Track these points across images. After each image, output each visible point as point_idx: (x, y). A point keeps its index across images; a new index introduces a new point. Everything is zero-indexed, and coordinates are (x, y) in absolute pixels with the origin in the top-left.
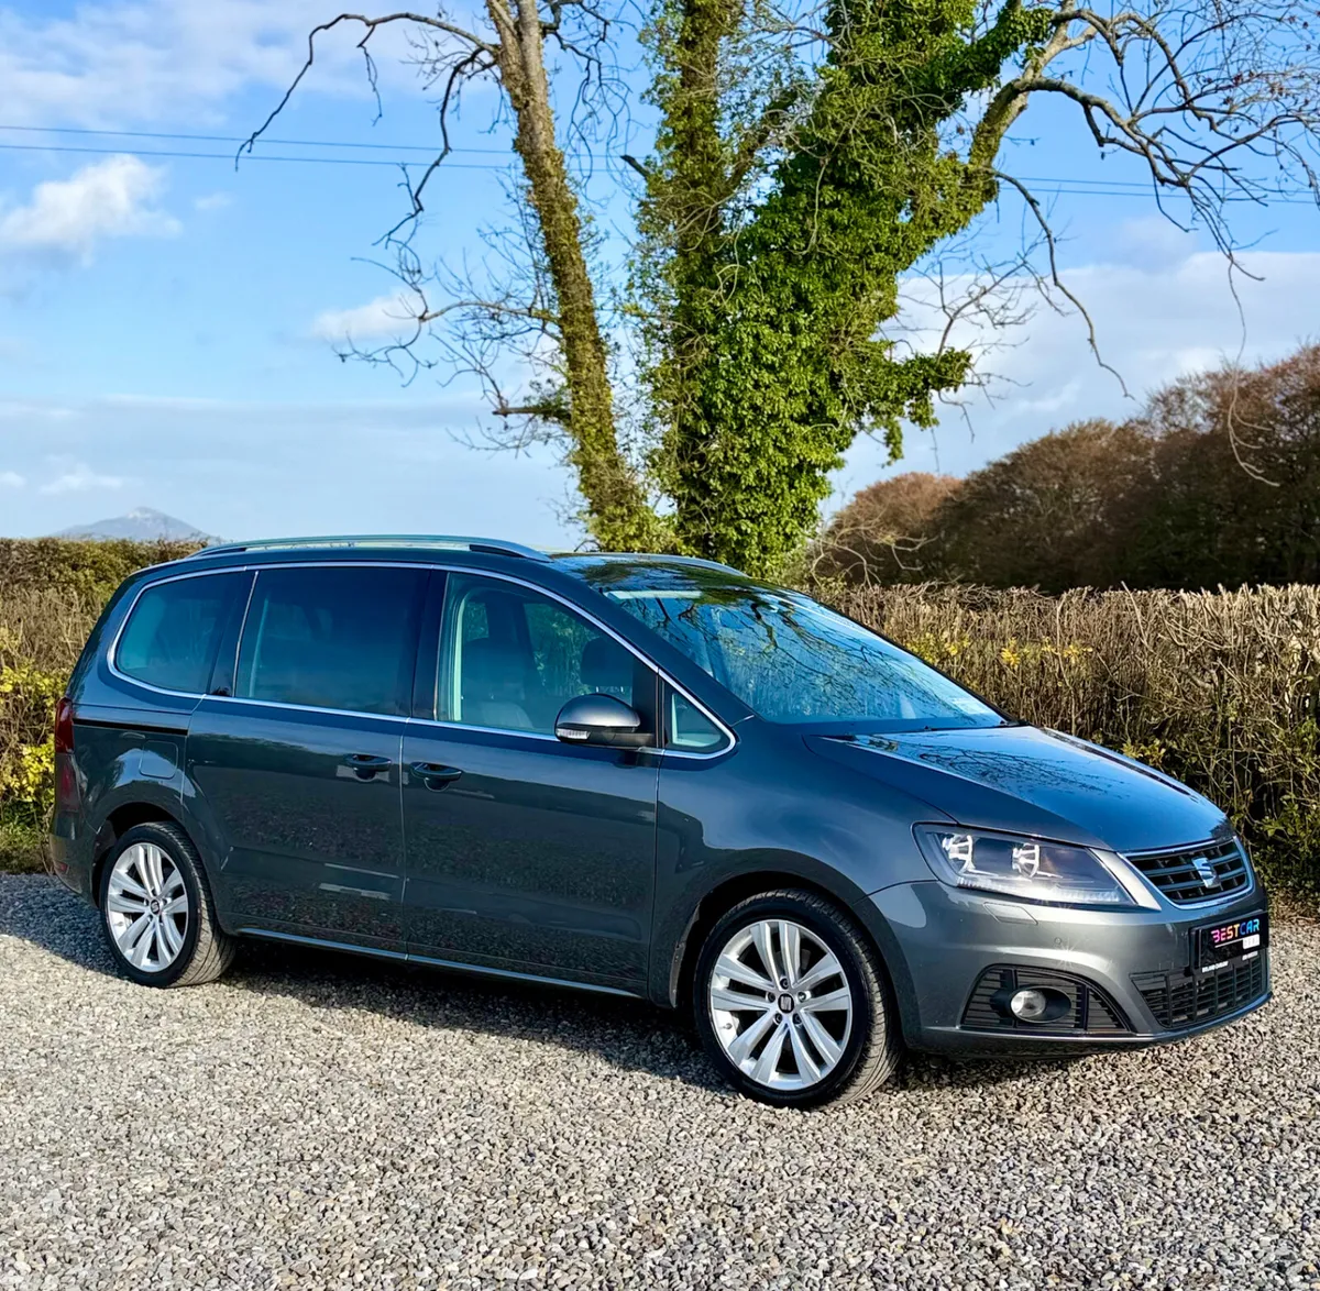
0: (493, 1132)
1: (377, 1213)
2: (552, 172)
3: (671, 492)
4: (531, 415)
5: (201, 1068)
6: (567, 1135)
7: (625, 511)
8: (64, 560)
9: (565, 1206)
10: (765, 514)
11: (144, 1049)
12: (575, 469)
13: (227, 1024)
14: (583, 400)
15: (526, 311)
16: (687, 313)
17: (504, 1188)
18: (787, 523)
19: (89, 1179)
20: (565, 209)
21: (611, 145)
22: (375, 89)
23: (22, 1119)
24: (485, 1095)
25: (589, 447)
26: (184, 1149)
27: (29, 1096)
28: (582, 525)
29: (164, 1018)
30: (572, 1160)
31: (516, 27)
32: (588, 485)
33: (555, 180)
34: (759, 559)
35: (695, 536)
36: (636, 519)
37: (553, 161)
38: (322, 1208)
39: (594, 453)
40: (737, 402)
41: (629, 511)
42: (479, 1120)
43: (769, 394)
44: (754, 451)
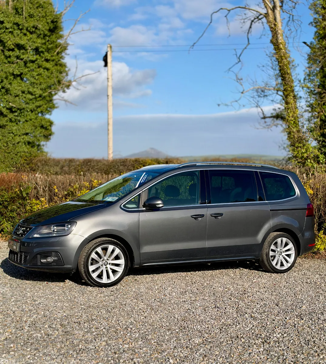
0: (293, 334)
1: (266, 356)
2: (283, 48)
3: (316, 139)
4: (273, 118)
5: (202, 308)
6: (316, 337)
7: (302, 145)
8: (141, 164)
9: (322, 359)
11: (184, 301)
12: (286, 133)
13: (205, 295)
14: (290, 113)
15: (273, 89)
16: (323, 86)
17: (302, 352)
19: (181, 338)
20: (286, 59)
23: (158, 319)
24: (287, 322)
25: (291, 127)
26: (204, 331)
27: (158, 313)
28: (287, 150)
29: (187, 292)
30: (321, 345)
31: (273, 8)
32: (289, 138)
33: (283, 50)
35: (324, 152)
36: (305, 147)
37: (283, 45)
38: (249, 352)
39: (292, 128)
41: (303, 145)
42: (287, 330)
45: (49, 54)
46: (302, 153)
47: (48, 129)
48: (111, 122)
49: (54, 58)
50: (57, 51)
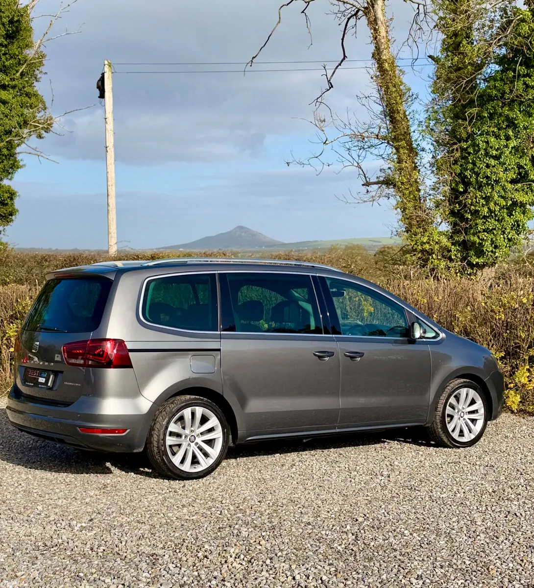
2: (389, 69)
3: (446, 220)
4: (380, 185)
7: (422, 230)
10: (495, 229)
12: (399, 211)
14: (404, 177)
15: (376, 136)
16: (453, 133)
18: (509, 233)
20: (395, 86)
21: (428, 44)
22: (309, 32)
25: (405, 200)
32: (405, 218)
33: (390, 73)
34: (492, 251)
35: (458, 241)
36: (427, 234)
39: (407, 202)
40: (477, 174)
41: (424, 230)
43: (495, 170)
44: (487, 199)
45: (7, 75)
46: (423, 243)
47: (7, 204)
48: (112, 191)
49: (16, 82)
50: (21, 71)
